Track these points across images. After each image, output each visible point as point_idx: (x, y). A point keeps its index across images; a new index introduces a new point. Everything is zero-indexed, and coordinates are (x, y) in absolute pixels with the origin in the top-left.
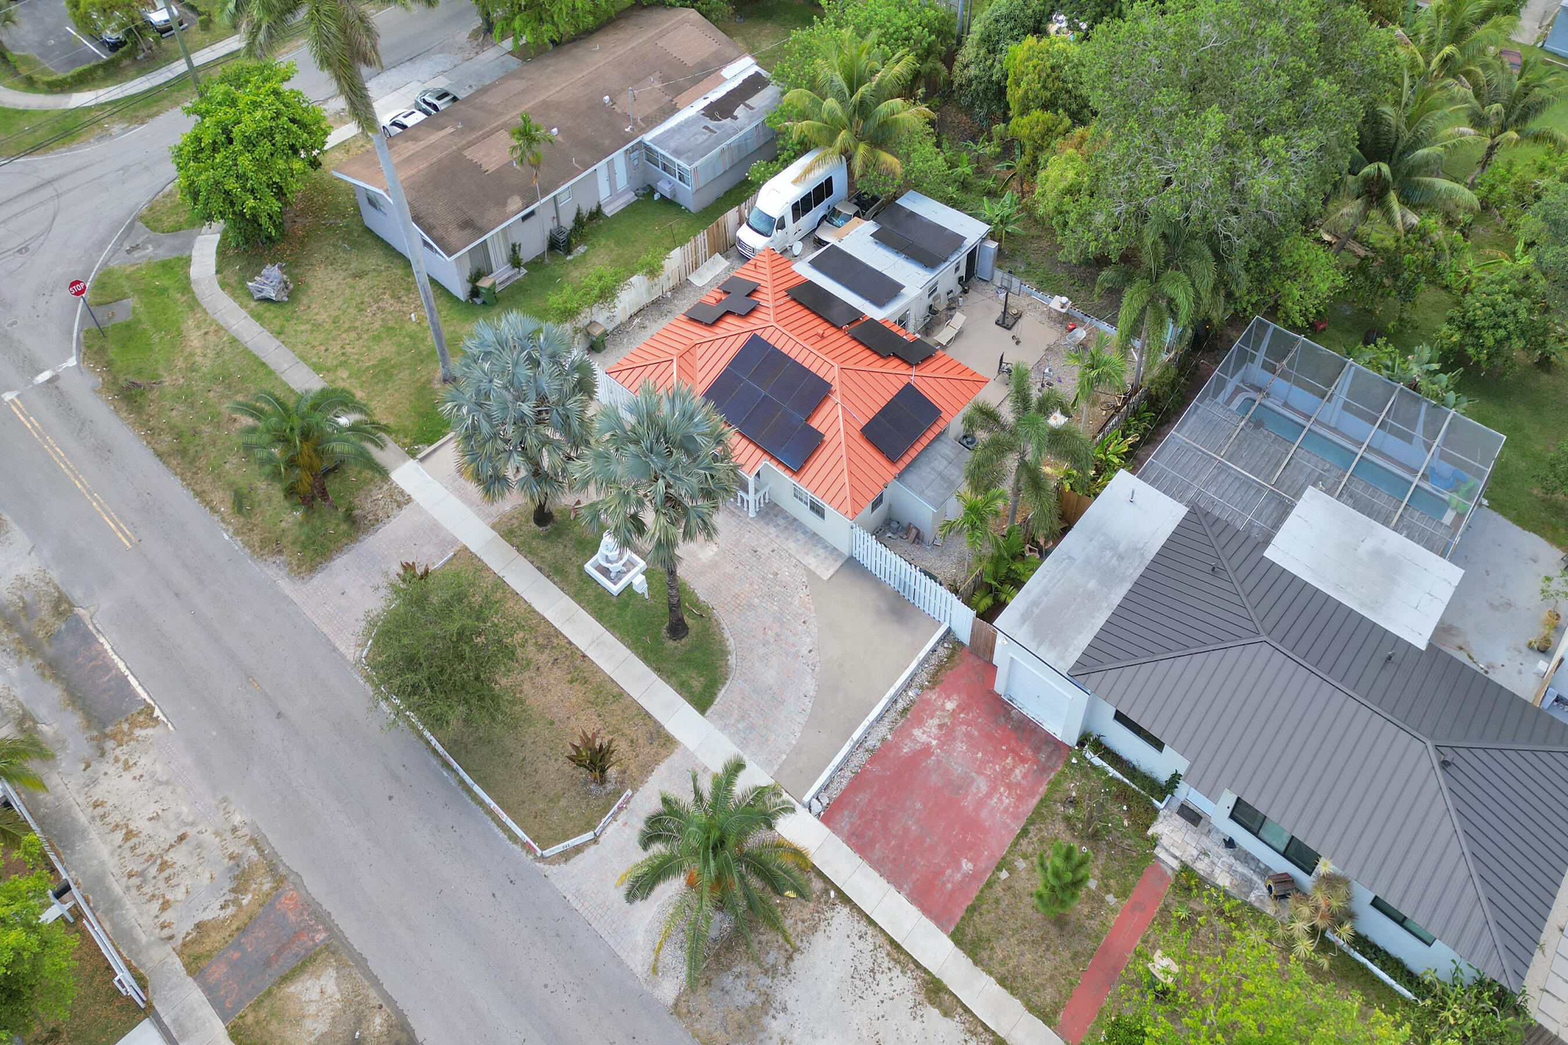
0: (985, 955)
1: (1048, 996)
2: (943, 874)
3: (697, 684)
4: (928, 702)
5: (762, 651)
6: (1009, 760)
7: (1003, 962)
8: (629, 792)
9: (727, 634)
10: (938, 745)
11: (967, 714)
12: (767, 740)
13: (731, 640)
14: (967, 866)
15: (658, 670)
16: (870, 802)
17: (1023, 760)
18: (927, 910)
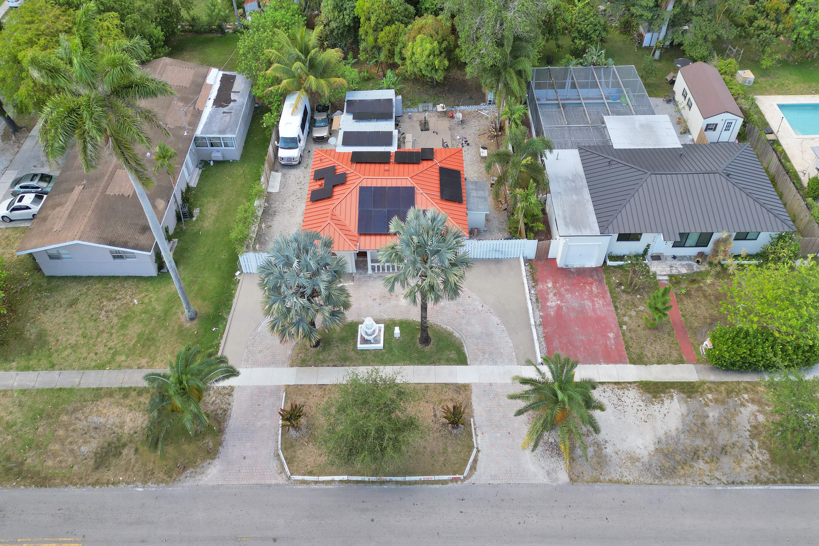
0: (645, 359)
1: (675, 355)
2: (607, 344)
3: (453, 355)
4: (541, 290)
5: (464, 321)
6: (587, 287)
7: (653, 356)
8: (472, 420)
9: (444, 326)
10: (561, 302)
11: (559, 283)
12: (502, 353)
13: (448, 327)
14: (611, 335)
15: (434, 363)
16: (560, 342)
17: (591, 284)
18: (615, 362)
